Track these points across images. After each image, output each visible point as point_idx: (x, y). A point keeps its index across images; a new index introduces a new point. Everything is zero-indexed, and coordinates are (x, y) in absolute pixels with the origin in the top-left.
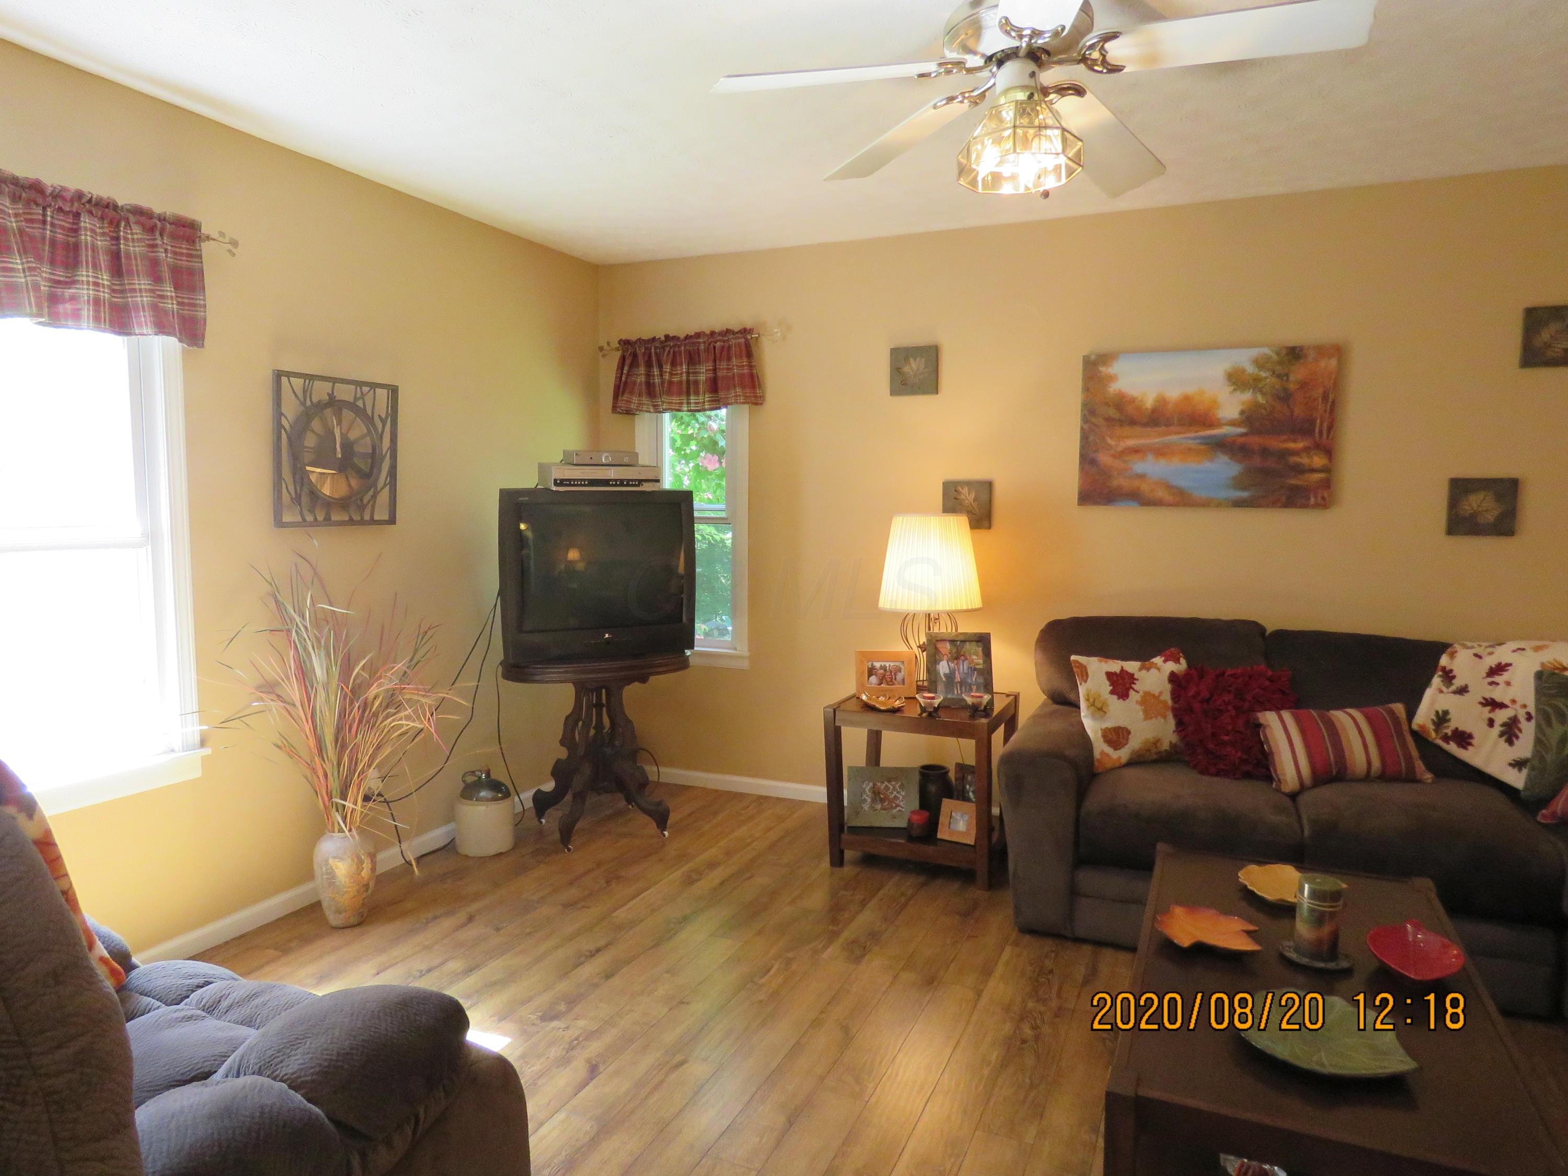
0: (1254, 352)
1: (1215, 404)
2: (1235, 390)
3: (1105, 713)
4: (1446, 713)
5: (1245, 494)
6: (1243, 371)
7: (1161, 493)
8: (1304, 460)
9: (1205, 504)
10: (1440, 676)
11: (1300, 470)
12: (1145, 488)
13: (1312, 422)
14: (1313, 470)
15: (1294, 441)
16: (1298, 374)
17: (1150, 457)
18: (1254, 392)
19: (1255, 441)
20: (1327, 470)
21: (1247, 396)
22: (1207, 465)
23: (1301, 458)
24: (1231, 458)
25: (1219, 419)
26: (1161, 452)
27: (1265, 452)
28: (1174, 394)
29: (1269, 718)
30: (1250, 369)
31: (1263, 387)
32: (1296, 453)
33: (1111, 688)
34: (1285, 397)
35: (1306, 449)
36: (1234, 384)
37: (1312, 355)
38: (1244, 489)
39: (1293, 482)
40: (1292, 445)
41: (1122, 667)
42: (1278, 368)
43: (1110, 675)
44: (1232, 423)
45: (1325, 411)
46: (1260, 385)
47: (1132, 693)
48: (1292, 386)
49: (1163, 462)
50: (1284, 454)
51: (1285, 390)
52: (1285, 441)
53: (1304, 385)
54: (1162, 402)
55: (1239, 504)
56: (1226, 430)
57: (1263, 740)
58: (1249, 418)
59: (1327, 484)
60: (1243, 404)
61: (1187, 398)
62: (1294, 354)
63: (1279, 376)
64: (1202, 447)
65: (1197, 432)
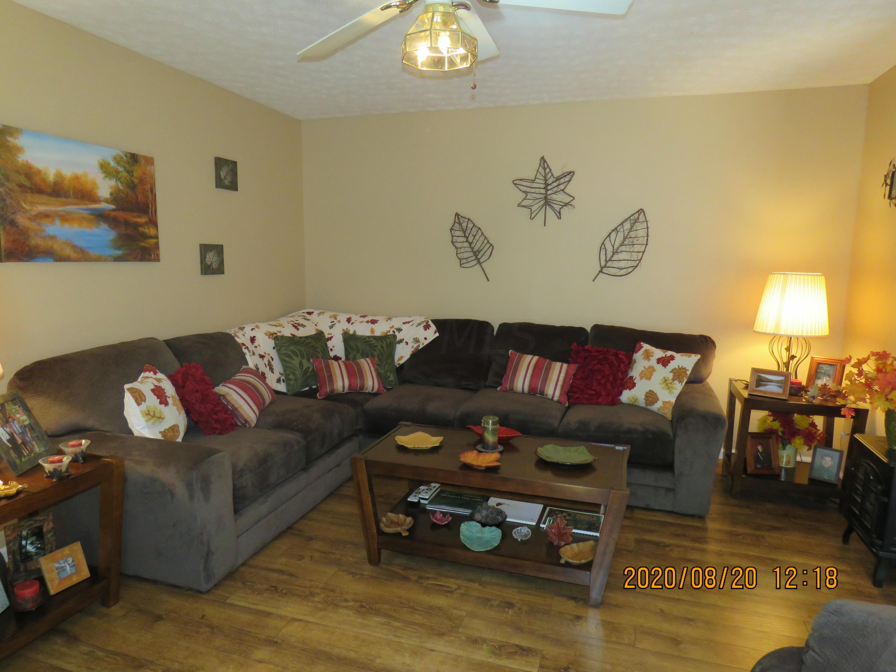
0: (114, 152)
1: (95, 185)
2: (105, 177)
3: (163, 418)
4: (257, 365)
5: (119, 253)
6: (109, 164)
7: (68, 252)
8: (147, 231)
9: (98, 259)
10: (244, 348)
11: (146, 237)
12: (56, 247)
13: (148, 207)
14: (151, 237)
15: (140, 217)
16: (137, 172)
17: (58, 222)
18: (116, 181)
19: (121, 215)
20: (156, 237)
21: (113, 182)
22: (96, 230)
23: (145, 228)
24: (109, 226)
25: (98, 197)
26: (65, 218)
27: (127, 224)
28: (68, 173)
30: (113, 163)
31: (120, 178)
32: (142, 225)
33: (159, 400)
34: (132, 186)
35: (146, 223)
36: (104, 172)
37: (143, 161)
38: (119, 248)
39: (143, 244)
40: (139, 220)
41: (154, 384)
42: (127, 166)
43: (153, 391)
44: (106, 201)
45: (153, 199)
46: (119, 176)
47: (167, 399)
48: (136, 181)
49: (67, 226)
50: (136, 226)
51: (133, 182)
52: (135, 217)
53: (141, 181)
54: (60, 177)
55: (117, 259)
56: (103, 206)
57: (226, 404)
58: (115, 198)
59: (157, 246)
60: (111, 188)
61: (76, 178)
62: (134, 158)
63: (128, 172)
64: (91, 217)
65: (86, 204)
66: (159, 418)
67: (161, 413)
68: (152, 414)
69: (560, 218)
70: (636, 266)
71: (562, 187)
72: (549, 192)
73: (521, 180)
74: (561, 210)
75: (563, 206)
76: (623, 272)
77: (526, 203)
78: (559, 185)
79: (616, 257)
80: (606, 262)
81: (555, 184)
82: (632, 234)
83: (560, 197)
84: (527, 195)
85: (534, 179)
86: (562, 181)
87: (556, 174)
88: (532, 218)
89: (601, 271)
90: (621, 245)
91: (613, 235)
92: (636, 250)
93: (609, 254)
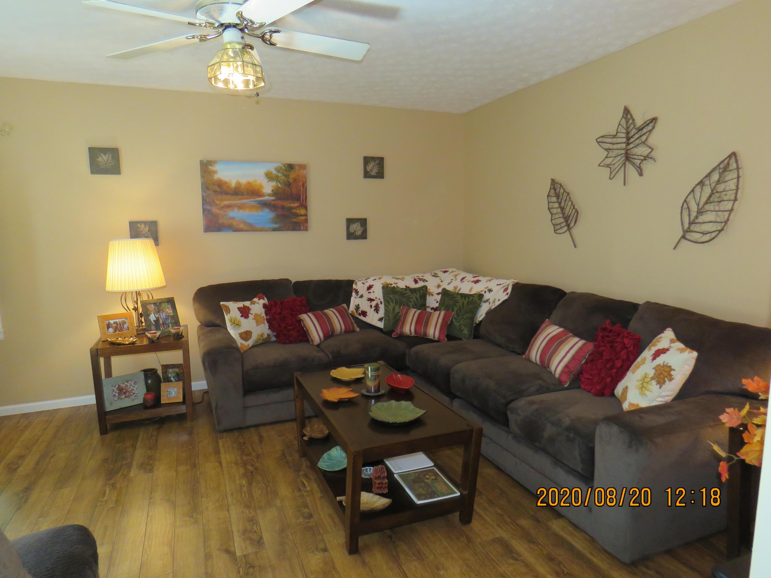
0: (276, 165)
1: (261, 186)
2: (269, 181)
3: (240, 326)
4: (358, 305)
5: (276, 226)
6: (272, 173)
7: (242, 226)
8: (298, 211)
9: (261, 230)
10: (354, 292)
11: (297, 215)
12: (235, 223)
13: (299, 195)
14: (302, 215)
15: (294, 203)
16: (293, 175)
17: (236, 209)
18: (276, 182)
19: (279, 203)
20: (306, 215)
21: (274, 184)
22: (260, 213)
23: (297, 210)
24: (270, 210)
25: (263, 193)
26: (240, 207)
27: (283, 208)
28: (243, 181)
29: (304, 317)
30: (274, 172)
31: (280, 180)
32: (294, 208)
33: (241, 314)
34: (289, 185)
35: (298, 207)
36: (268, 178)
37: (297, 168)
38: (276, 223)
39: (294, 220)
40: (293, 205)
41: (244, 305)
42: (285, 173)
43: (239, 309)
44: (269, 195)
45: (304, 191)
46: (279, 180)
47: (250, 315)
48: (291, 181)
49: (241, 211)
50: (290, 209)
51: (289, 182)
52: (290, 203)
53: (295, 180)
54: (239, 184)
55: (274, 230)
56: (266, 198)
57: (303, 326)
58: (275, 193)
59: (306, 221)
60: (273, 187)
61: (249, 183)
62: (290, 167)
63: (286, 176)
64: (258, 205)
65: (255, 198)
66: (238, 325)
67: (239, 321)
68: (233, 321)
69: (641, 174)
70: (722, 229)
71: (644, 138)
72: (631, 146)
73: (602, 137)
74: (641, 165)
75: (642, 160)
76: (707, 237)
77: (608, 161)
78: (641, 136)
79: (701, 219)
80: (690, 223)
81: (637, 136)
82: (721, 187)
83: (642, 151)
84: (608, 152)
85: (615, 134)
86: (645, 130)
87: (639, 122)
88: (611, 178)
89: (683, 237)
90: (706, 203)
91: (698, 189)
92: (722, 208)
93: (694, 214)
